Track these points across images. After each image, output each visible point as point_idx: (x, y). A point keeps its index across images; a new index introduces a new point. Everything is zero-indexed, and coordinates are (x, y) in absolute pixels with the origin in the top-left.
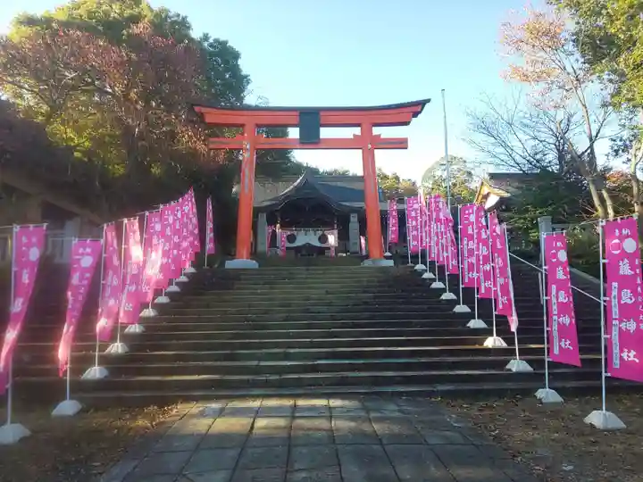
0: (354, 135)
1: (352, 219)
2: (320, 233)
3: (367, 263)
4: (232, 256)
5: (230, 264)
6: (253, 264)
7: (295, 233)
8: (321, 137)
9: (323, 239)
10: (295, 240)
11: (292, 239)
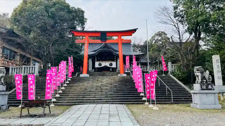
1: (118, 60)
4: (82, 73)
5: (81, 76)
6: (88, 75)
7: (101, 63)
9: (111, 64)
10: (101, 65)
11: (100, 65)
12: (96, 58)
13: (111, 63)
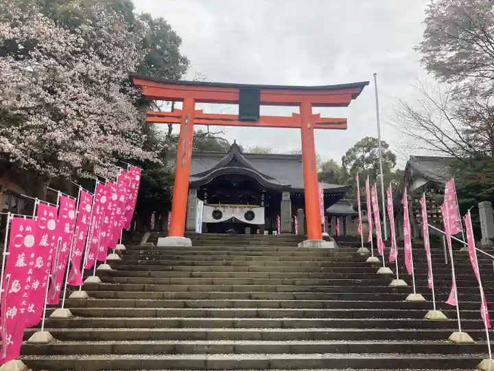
0: (294, 114)
1: (284, 198)
2: (247, 210)
3: (307, 244)
5: (162, 242)
7: (221, 209)
8: (260, 115)
9: (250, 215)
10: (220, 217)
11: (217, 215)
12: (206, 194)
13: (248, 209)
